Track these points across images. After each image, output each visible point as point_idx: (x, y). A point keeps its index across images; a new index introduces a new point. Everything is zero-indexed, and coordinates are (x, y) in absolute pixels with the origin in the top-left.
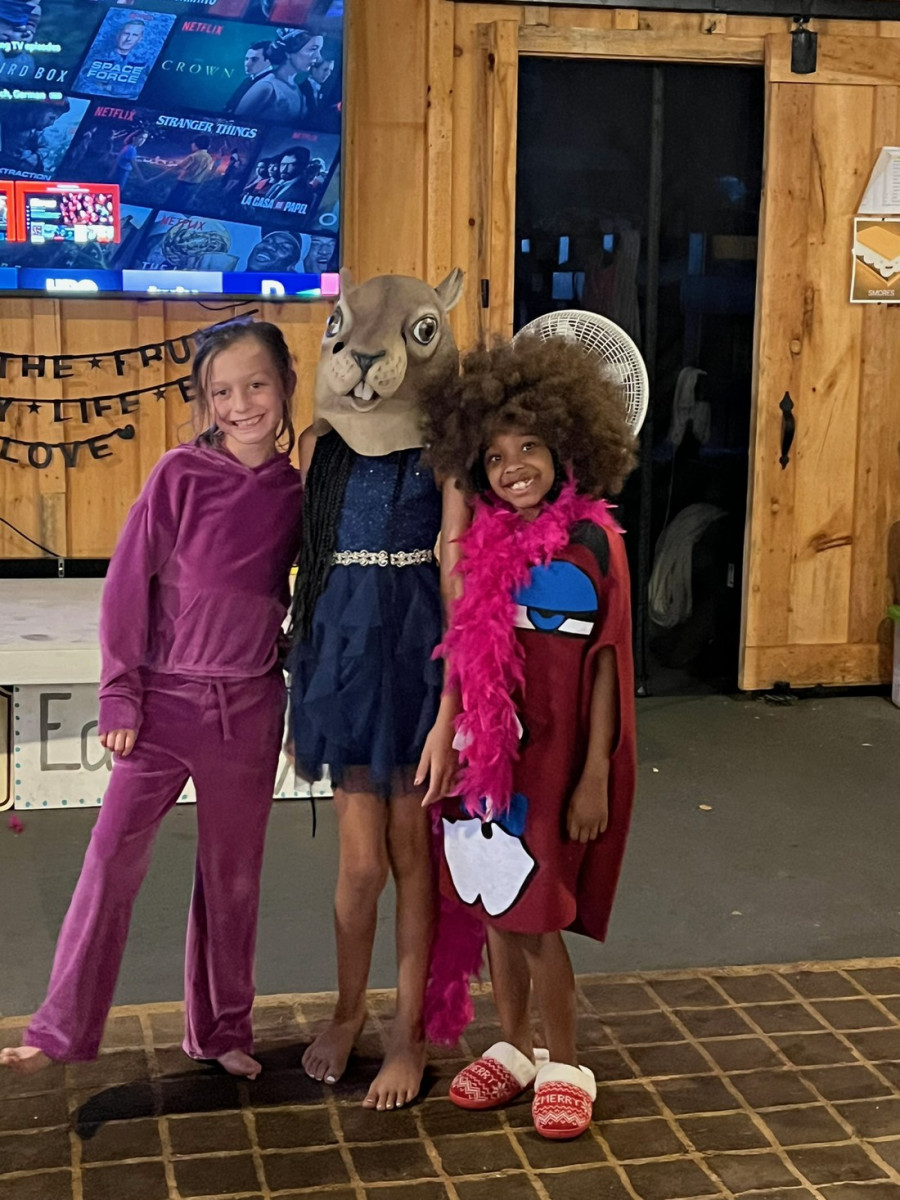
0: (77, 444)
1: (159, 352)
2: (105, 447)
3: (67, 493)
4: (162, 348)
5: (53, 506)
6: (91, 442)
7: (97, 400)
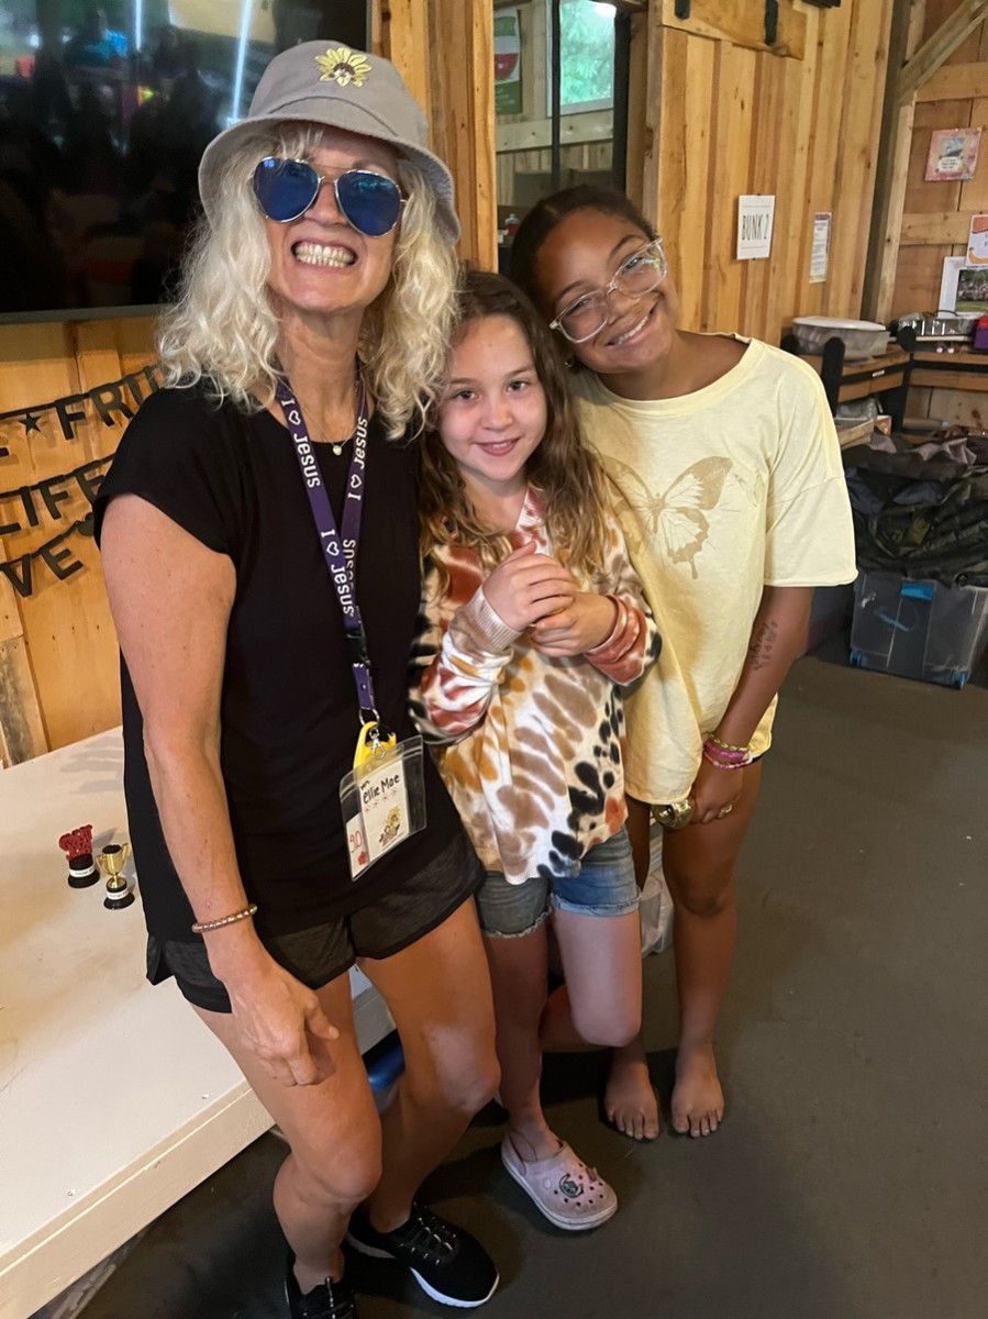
0: (27, 560)
1: (118, 396)
2: (67, 553)
3: (25, 635)
4: (121, 388)
5: (9, 657)
6: (44, 550)
7: (44, 486)
